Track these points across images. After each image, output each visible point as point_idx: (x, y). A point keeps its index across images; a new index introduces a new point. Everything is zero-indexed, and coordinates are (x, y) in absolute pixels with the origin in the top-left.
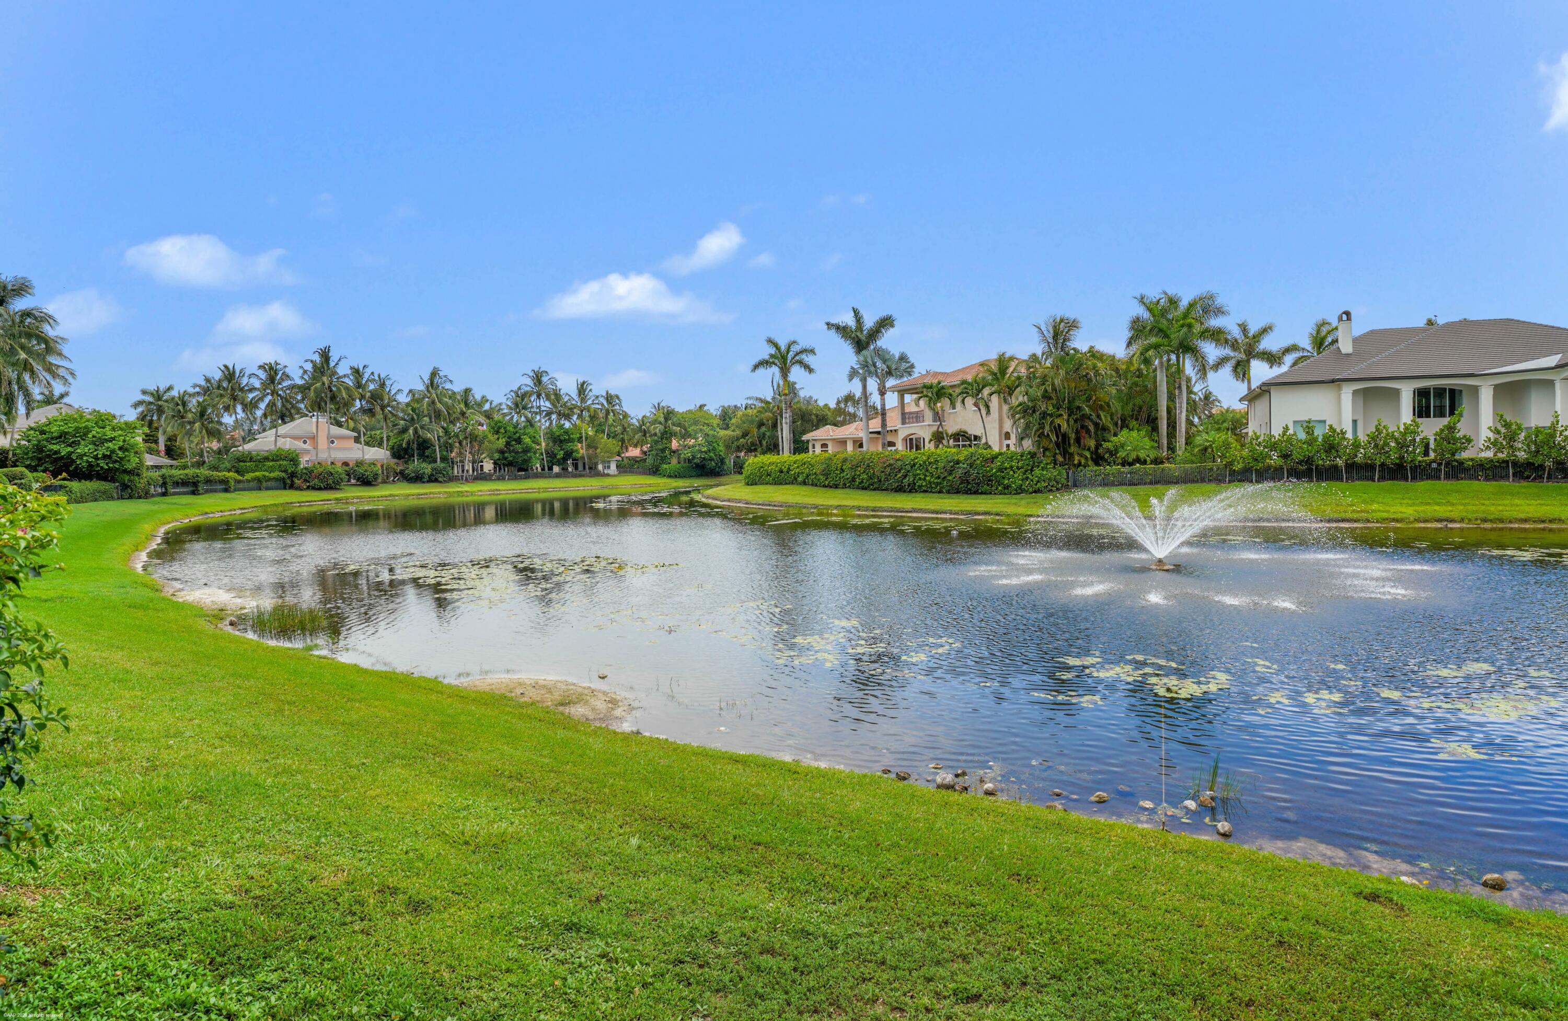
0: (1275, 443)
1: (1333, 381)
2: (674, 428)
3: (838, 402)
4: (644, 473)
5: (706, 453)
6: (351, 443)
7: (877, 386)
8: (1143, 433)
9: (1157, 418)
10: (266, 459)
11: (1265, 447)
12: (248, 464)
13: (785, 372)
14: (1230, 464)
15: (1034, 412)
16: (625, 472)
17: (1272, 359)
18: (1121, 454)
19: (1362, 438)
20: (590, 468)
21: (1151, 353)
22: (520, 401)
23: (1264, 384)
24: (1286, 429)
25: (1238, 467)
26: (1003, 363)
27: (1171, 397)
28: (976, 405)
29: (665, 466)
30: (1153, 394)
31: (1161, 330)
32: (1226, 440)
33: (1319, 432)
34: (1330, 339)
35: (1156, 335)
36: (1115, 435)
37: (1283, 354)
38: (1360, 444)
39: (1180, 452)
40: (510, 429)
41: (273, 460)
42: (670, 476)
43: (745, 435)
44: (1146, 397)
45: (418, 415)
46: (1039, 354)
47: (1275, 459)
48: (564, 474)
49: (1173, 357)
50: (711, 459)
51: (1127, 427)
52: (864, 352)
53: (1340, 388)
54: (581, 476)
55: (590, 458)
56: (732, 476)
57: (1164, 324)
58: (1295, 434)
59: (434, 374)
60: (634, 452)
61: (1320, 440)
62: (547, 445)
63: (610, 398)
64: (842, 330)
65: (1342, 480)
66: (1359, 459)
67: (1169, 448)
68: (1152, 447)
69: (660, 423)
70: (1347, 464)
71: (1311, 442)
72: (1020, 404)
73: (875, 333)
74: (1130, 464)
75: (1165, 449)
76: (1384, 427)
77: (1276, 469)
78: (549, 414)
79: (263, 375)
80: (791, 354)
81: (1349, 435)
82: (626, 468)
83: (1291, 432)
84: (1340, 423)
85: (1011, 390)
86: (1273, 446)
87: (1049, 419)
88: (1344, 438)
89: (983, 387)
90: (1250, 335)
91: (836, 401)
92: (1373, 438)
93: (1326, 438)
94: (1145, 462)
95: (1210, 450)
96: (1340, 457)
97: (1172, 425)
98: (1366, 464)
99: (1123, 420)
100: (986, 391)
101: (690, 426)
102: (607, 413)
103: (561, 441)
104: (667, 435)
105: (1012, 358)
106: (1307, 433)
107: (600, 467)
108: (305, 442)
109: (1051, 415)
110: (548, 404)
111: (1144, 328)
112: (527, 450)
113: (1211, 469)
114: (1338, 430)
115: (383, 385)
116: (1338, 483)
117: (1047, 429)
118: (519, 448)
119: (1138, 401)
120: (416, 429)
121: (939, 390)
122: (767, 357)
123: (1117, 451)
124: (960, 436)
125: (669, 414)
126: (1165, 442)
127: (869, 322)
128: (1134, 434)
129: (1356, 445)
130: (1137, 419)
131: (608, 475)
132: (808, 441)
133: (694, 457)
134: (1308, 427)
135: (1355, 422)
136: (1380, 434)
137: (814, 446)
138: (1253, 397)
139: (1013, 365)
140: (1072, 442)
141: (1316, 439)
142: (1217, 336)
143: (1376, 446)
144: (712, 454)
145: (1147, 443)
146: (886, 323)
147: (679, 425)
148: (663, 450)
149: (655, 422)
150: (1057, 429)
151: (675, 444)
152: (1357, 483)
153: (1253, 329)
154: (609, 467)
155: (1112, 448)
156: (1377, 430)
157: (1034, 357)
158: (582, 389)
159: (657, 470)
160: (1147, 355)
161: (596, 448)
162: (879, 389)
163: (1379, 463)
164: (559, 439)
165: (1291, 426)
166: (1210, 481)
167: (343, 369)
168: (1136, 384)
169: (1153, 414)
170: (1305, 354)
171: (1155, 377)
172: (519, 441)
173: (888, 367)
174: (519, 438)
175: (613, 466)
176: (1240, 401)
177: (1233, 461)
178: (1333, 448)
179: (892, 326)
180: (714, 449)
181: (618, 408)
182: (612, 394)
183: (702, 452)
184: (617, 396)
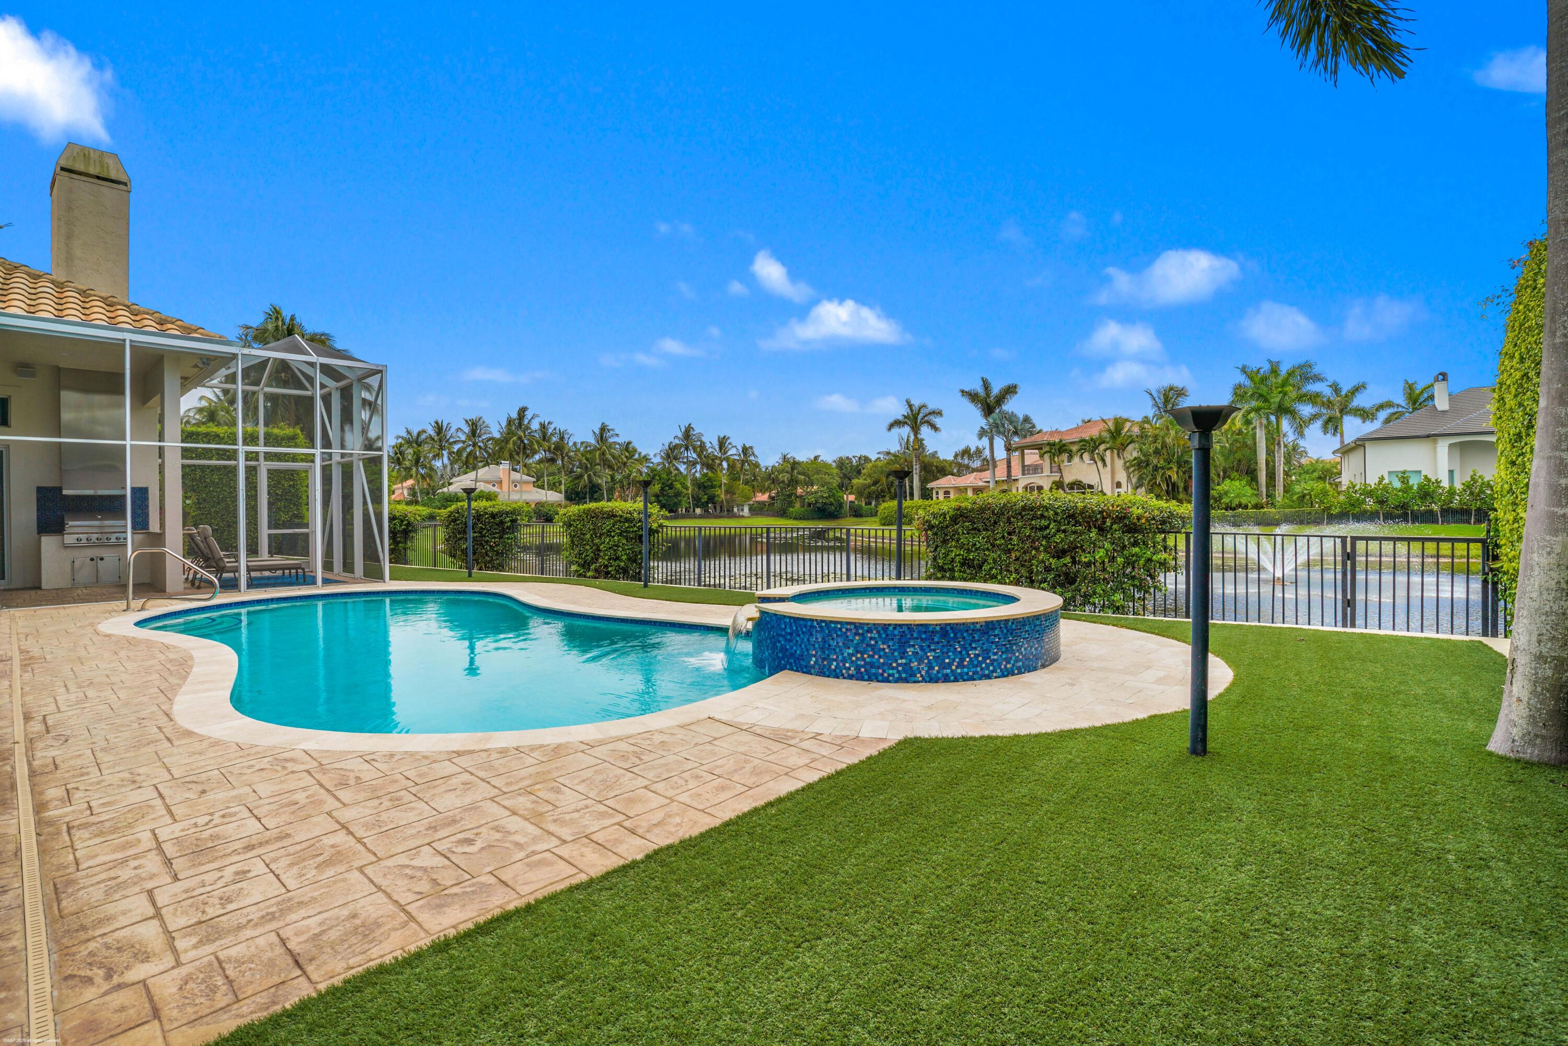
0: (1371, 491)
1: (1428, 436)
2: (799, 476)
3: (956, 456)
4: (773, 516)
5: (826, 498)
6: (531, 487)
7: (1003, 443)
8: (1244, 483)
9: (1255, 470)
11: (1361, 494)
13: (916, 429)
14: (1329, 508)
15: (1148, 465)
16: (757, 514)
17: (1365, 415)
18: (1225, 500)
19: (1458, 486)
20: (728, 511)
21: (1252, 415)
22: (672, 453)
23: (1358, 439)
24: (1382, 479)
25: (1334, 511)
26: (1119, 423)
27: (1270, 453)
28: (1093, 459)
29: (791, 509)
30: (1254, 450)
31: (1261, 396)
32: (1324, 488)
33: (1414, 482)
34: (1426, 395)
35: (1257, 400)
36: (1219, 484)
37: (1377, 410)
38: (1455, 491)
39: (1279, 499)
40: (664, 476)
42: (795, 519)
43: (875, 483)
44: (1247, 452)
45: (591, 464)
46: (1150, 415)
47: (1370, 504)
48: (706, 515)
49: (1273, 418)
50: (832, 504)
51: (1229, 477)
52: (994, 415)
53: (1435, 442)
54: (720, 517)
55: (728, 502)
56: (848, 519)
57: (1264, 390)
58: (1390, 483)
59: (603, 429)
60: (763, 497)
61: (1415, 488)
62: (693, 490)
63: (745, 450)
64: (973, 397)
65: (1438, 523)
66: (1455, 504)
67: (1268, 496)
68: (1253, 494)
69: (787, 472)
70: (1442, 509)
71: (1407, 489)
72: (1135, 459)
73: (1000, 399)
74: (1234, 509)
75: (1264, 496)
76: (1480, 477)
77: (1372, 513)
78: (694, 464)
79: (467, 429)
80: (921, 416)
81: (1445, 484)
82: (759, 509)
83: (1386, 481)
84: (1436, 472)
85: (1123, 447)
86: (1370, 494)
87: (1161, 472)
88: (1440, 487)
89: (1100, 444)
90: (1343, 393)
91: (953, 454)
92: (1468, 487)
93: (1421, 487)
94: (1246, 507)
95: (1308, 497)
96: (1435, 503)
97: (1271, 476)
98: (1462, 509)
99: (1225, 471)
100: (1102, 447)
101: (813, 475)
102: (743, 462)
103: (705, 487)
104: (793, 482)
105: (1127, 420)
106: (1403, 482)
107: (735, 510)
108: (494, 485)
109: (1163, 468)
110: (694, 456)
111: (1246, 393)
112: (678, 494)
113: (1310, 513)
114: (1433, 480)
115: (562, 438)
116: (1434, 526)
117: (1158, 480)
118: (671, 492)
119: (1238, 455)
120: (589, 476)
121: (1061, 447)
122: (901, 418)
123: (1221, 497)
124: (1077, 486)
125: (795, 464)
126: (1264, 490)
127: (996, 390)
128: (1237, 483)
129: (1452, 492)
130: (1237, 471)
131: (743, 517)
132: (932, 489)
133: (816, 502)
134: (1403, 478)
135: (1451, 472)
136: (1475, 483)
137: (937, 493)
138: (1346, 451)
139: (1128, 425)
140: (1181, 490)
141: (1411, 488)
142: (1313, 398)
143: (1472, 493)
144: (832, 500)
145: (1249, 491)
146: (1010, 390)
147: (803, 474)
148: (790, 496)
149: (783, 471)
150: (1168, 480)
151: (799, 491)
152: (1453, 525)
153: (1345, 388)
154: (742, 510)
155: (1217, 495)
156: (1473, 479)
157: (1146, 420)
158: (722, 442)
159: (784, 513)
160: (1249, 417)
161: (734, 494)
162: (1005, 446)
163: (1473, 508)
164: (704, 486)
165: (1386, 476)
166: (1308, 523)
167: (535, 426)
168: (1236, 441)
169: (1252, 466)
170: (1400, 409)
171: (1255, 433)
172: (671, 486)
173: (1015, 427)
174: (671, 484)
175: (746, 509)
176: (1333, 453)
177: (1331, 506)
178: (1429, 495)
179: (1016, 393)
180: (834, 495)
181: (752, 458)
182: (747, 446)
183: (823, 497)
184: (751, 448)
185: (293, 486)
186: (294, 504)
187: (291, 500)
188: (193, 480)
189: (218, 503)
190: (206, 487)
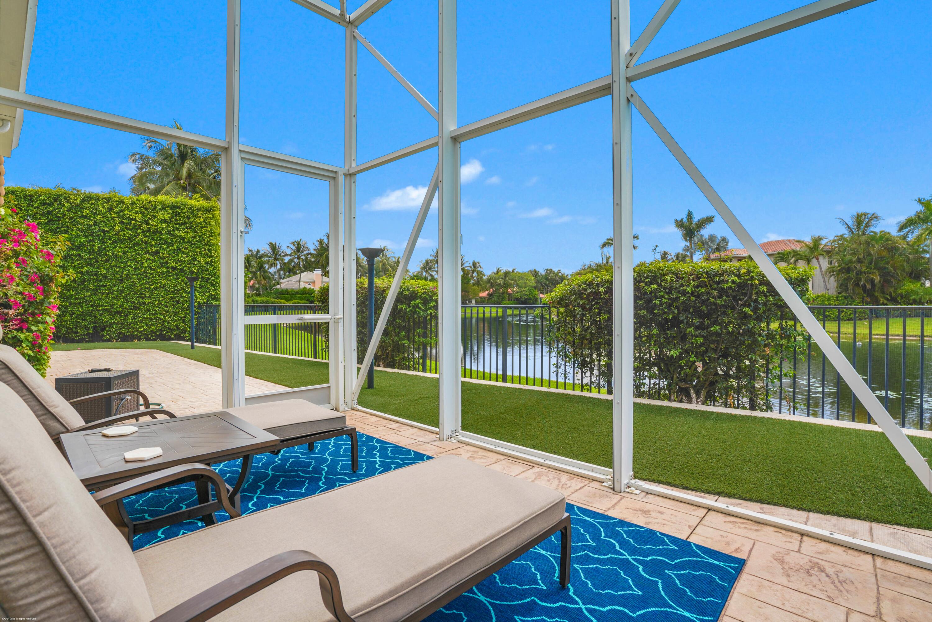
2: (510, 281)
5: (527, 295)
10: (297, 293)
12: (286, 296)
15: (848, 271)
22: (427, 265)
26: (817, 241)
29: (504, 302)
36: (904, 285)
41: (301, 294)
50: (530, 299)
52: (694, 237)
60: (484, 294)
69: (502, 278)
73: (701, 225)
79: (293, 247)
82: (481, 302)
101: (519, 281)
102: (473, 272)
104: (506, 285)
107: (467, 302)
108: (309, 284)
109: (865, 273)
125: (505, 274)
133: (521, 298)
144: (531, 296)
146: (708, 219)
147: (512, 280)
148: (503, 293)
149: (498, 278)
151: (510, 290)
154: (471, 302)
155: (905, 294)
157: (840, 238)
159: (500, 304)
175: (474, 302)
179: (713, 221)
180: (532, 294)
181: (479, 269)
182: (476, 261)
183: (525, 294)
184: (479, 263)
185: (211, 263)
186: (212, 285)
187: (208, 279)
188: (90, 253)
189: (122, 281)
190: (107, 261)
